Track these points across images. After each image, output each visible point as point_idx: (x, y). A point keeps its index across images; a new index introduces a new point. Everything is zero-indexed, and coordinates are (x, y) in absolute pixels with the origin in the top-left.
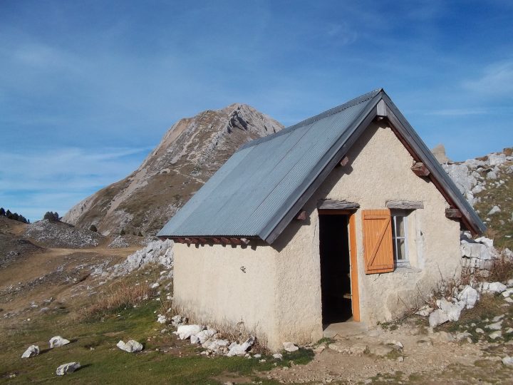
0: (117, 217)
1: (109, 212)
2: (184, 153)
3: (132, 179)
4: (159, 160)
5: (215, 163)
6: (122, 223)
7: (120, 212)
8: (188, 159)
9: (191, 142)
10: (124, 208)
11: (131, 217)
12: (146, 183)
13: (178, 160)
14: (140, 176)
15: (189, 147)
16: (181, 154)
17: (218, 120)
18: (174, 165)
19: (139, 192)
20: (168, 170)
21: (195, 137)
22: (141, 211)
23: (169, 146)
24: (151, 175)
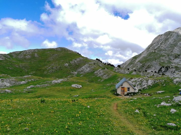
0: (137, 64)
1: (135, 63)
2: (159, 45)
3: (142, 54)
4: (151, 48)
5: (170, 48)
6: (139, 66)
7: (138, 63)
8: (160, 47)
9: (161, 42)
10: (140, 62)
11: (141, 64)
12: (146, 55)
13: (157, 48)
14: (145, 53)
15: (161, 43)
16: (158, 46)
17: (172, 34)
18: (155, 49)
19: (144, 57)
20: (153, 51)
21: (163, 40)
22: (144, 63)
23: (154, 44)
24: (148, 52)
